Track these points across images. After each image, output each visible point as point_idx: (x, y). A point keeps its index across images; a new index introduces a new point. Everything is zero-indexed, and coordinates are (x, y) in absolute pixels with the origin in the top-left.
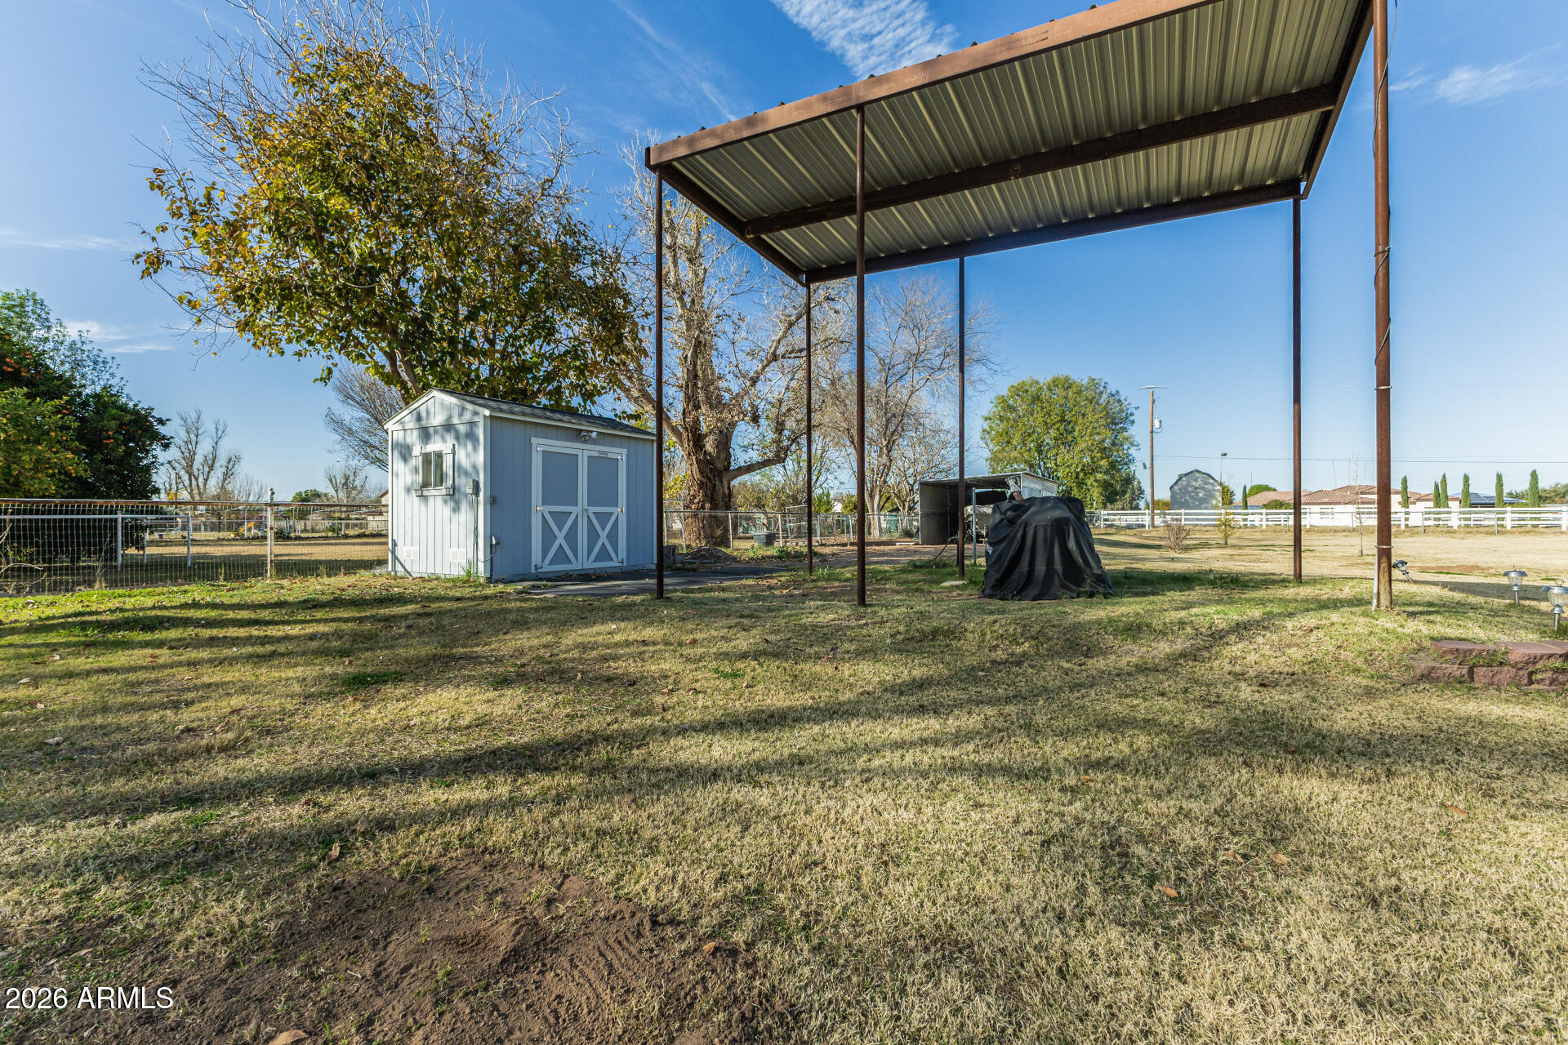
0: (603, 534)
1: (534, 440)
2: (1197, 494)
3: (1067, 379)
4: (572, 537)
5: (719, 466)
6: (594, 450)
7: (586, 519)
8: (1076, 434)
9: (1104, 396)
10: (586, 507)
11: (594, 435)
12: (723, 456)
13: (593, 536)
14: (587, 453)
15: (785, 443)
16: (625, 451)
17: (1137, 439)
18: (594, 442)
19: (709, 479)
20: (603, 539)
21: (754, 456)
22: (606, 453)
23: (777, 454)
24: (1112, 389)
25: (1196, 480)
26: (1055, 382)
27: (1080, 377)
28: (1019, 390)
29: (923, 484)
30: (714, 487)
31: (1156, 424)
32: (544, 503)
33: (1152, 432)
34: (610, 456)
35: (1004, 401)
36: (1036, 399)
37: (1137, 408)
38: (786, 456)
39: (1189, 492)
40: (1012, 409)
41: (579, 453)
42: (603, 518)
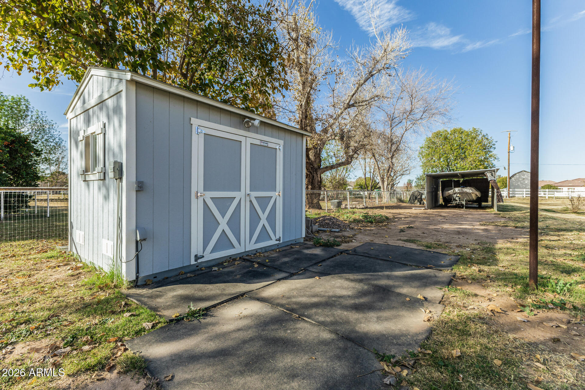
0: (264, 217)
1: (194, 121)
2: (524, 182)
3: (461, 129)
4: (234, 223)
5: (316, 166)
6: (256, 138)
7: (248, 204)
8: (466, 154)
9: (480, 136)
10: (248, 192)
11: (256, 123)
12: (318, 161)
13: (255, 218)
14: (249, 141)
15: (351, 153)
16: (281, 142)
17: (498, 156)
18: (256, 130)
19: (311, 173)
20: (264, 221)
21: (333, 161)
22: (267, 142)
23: (347, 160)
24: (484, 133)
25: (524, 175)
26: (455, 131)
27: (467, 128)
28: (438, 135)
29: (427, 176)
30: (313, 177)
31: (512, 148)
32: (206, 188)
33: (509, 152)
34: (270, 145)
35: (430, 140)
36: (446, 138)
37: (496, 142)
38: (352, 160)
39: (520, 181)
40: (434, 143)
41: (242, 139)
42: (263, 201)
